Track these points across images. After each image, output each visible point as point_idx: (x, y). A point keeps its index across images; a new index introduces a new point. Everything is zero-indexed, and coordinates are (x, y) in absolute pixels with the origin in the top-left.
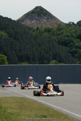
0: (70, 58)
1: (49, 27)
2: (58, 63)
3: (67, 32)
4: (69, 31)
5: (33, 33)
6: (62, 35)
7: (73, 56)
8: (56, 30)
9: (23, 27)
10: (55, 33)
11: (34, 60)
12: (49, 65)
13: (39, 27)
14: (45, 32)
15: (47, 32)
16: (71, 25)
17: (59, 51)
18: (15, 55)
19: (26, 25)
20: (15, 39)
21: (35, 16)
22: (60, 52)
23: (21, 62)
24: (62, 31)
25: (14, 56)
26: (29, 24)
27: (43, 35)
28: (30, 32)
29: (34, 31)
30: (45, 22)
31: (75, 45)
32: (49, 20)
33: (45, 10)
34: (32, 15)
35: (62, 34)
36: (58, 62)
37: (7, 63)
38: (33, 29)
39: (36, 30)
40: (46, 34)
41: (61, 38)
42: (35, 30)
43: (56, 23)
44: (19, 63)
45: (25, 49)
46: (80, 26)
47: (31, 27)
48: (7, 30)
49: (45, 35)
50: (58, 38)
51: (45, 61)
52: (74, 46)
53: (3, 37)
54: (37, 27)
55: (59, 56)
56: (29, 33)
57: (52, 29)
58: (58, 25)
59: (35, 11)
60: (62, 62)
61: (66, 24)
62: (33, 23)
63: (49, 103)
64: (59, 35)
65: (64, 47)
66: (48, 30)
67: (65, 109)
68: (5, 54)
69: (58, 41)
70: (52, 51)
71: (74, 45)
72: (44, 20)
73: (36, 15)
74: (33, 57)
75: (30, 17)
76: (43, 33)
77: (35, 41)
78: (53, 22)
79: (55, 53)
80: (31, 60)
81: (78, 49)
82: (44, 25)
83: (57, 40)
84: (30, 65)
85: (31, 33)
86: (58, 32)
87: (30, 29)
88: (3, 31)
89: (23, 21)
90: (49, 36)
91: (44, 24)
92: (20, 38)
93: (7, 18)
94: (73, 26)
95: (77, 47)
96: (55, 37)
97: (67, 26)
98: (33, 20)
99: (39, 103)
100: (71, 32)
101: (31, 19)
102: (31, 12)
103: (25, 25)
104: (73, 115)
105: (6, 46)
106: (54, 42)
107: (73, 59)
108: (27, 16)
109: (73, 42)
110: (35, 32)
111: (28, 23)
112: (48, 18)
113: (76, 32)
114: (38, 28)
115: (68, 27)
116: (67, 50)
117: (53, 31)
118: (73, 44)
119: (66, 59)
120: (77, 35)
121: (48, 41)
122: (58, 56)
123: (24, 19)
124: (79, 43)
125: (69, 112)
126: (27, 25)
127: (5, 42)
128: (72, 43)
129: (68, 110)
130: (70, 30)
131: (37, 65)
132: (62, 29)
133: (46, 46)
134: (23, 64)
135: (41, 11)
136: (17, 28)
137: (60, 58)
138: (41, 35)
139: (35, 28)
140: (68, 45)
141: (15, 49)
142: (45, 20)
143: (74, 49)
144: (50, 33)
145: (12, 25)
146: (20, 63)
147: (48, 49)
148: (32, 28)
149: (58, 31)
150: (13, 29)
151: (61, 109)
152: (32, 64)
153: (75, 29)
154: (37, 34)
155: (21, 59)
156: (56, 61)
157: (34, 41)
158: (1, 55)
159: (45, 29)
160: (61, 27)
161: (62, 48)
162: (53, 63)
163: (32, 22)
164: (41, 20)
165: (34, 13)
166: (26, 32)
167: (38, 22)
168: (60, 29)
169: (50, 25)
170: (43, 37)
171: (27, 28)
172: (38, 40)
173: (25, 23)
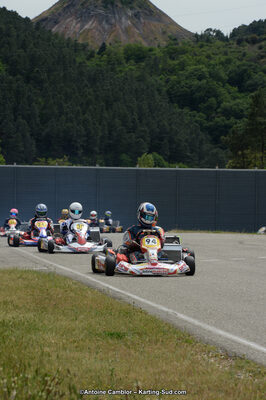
0: (206, 146)
1: (141, 43)
2: (166, 163)
3: (199, 62)
4: (203, 58)
5: (88, 63)
6: (180, 72)
7: (216, 141)
8: (161, 55)
9: (57, 41)
10: (160, 66)
11: (88, 151)
12: (137, 168)
13: (108, 45)
14: (128, 59)
15: (132, 61)
16: (210, 38)
17: (170, 125)
18: (28, 135)
19: (66, 37)
20: (28, 80)
21: (96, 7)
22: (173, 126)
23: (47, 158)
24: (184, 57)
25: (24, 136)
26: (75, 32)
27: (121, 71)
28: (78, 60)
29: (91, 56)
30: (126, 29)
31: (222, 105)
32: (142, 21)
35: (183, 69)
36: (166, 160)
37: (2, 159)
38: (89, 48)
39: (99, 53)
40: (130, 67)
41: (179, 83)
42: (93, 52)
43: (164, 33)
45: (61, 113)
46: (239, 42)
47: (80, 41)
48: (3, 49)
49: (127, 69)
50: (167, 82)
51: (124, 157)
52: (219, 110)
54: (100, 44)
55: (171, 141)
56: (74, 60)
57: (151, 50)
58: (170, 37)
60: (179, 162)
61: (196, 35)
62: (89, 30)
63: (131, 292)
64: (172, 71)
65: (186, 110)
66: (137, 55)
67: (182, 313)
69: (168, 91)
70: (147, 124)
71: (219, 107)
72: (123, 19)
73: (99, 2)
74: (84, 142)
75: (78, 7)
76: (120, 63)
77: (95, 91)
79: (158, 130)
80: (80, 152)
81: (232, 120)
82: (123, 38)
83: (165, 89)
84: (75, 167)
85: (80, 63)
86: (170, 62)
87: (77, 48)
89: (56, 23)
90: (138, 73)
91: (124, 32)
92: (44, 76)
93: (4, 8)
94: (219, 43)
95: (227, 113)
96: (158, 78)
97: (200, 43)
98: (90, 17)
100: (212, 62)
101: (84, 17)
103: (63, 35)
104: (209, 331)
106: (156, 93)
107: (215, 151)
108: (67, 7)
109: (216, 96)
110: (95, 61)
111: (72, 28)
112: (136, 15)
113: (229, 61)
114: (103, 47)
115: (201, 46)
116: (196, 121)
117: (153, 57)
118: (215, 102)
119: (192, 151)
120: (230, 72)
121: (136, 90)
122: (166, 141)
123: (59, 14)
124: (234, 98)
125: (197, 322)
126: (69, 34)
128: (213, 99)
129: (194, 317)
130: (208, 57)
131: (98, 167)
132: (184, 52)
133: (128, 107)
134: (55, 165)
136: (34, 44)
137: (174, 146)
138: (113, 70)
139: (95, 46)
140: (202, 106)
141: (29, 115)
142: (129, 22)
143: (220, 120)
144: (143, 64)
145: (18, 36)
146: (44, 159)
147: (136, 117)
148: (84, 46)
149: (168, 57)
150: (24, 46)
151: (171, 311)
152: (82, 163)
153: (226, 54)
154: (100, 66)
155: (48, 147)
156: (161, 157)
157: (91, 90)
159: (126, 51)
160: (180, 45)
161: (180, 114)
162: (147, 164)
163: (86, 27)
164: (113, 21)
166: (64, 57)
167: (106, 27)
168: (175, 51)
169: (144, 39)
170: (120, 75)
171: (68, 44)
172: (105, 88)
173: (62, 29)
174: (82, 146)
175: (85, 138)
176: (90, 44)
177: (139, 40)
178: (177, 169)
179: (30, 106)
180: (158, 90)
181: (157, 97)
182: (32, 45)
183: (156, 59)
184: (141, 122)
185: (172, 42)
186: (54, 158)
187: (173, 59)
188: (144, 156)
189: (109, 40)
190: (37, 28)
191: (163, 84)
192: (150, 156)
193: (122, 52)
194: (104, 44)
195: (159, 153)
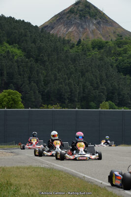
1: (101, 39)
2: (117, 107)
5: (71, 51)
6: (124, 55)
8: (113, 45)
9: (53, 39)
10: (112, 52)
11: (71, 100)
12: (100, 109)
13: (82, 40)
14: (93, 48)
15: (96, 49)
17: (118, 85)
18: (37, 91)
19: (59, 36)
20: (37, 61)
21: (75, 19)
22: (121, 86)
23: (48, 105)
24: (127, 46)
25: (35, 93)
26: (63, 34)
27: (90, 55)
28: (66, 49)
29: (73, 46)
30: (92, 30)
32: (101, 25)
33: (95, 7)
34: (69, 16)
35: (125, 53)
36: (116, 105)
37: (22, 105)
38: (71, 42)
39: (77, 45)
40: (95, 52)
41: (123, 61)
42: (74, 44)
43: (114, 32)
44: (44, 107)
45: (56, 79)
47: (66, 38)
48: (22, 44)
49: (93, 54)
50: (116, 60)
53: (16, 58)
54: (78, 40)
55: (119, 94)
57: (107, 43)
58: (118, 35)
59: (75, 9)
60: (124, 106)
62: (71, 32)
64: (119, 54)
65: (128, 76)
66: (99, 46)
68: (18, 89)
69: (117, 66)
70: (105, 85)
72: (91, 26)
73: (77, 16)
74: (69, 95)
75: (65, 19)
76: (90, 51)
77: (74, 66)
78: (108, 30)
79: (111, 88)
80: (67, 101)
82: (91, 36)
83: (115, 65)
84: (64, 109)
85: (66, 51)
86: (118, 49)
87: (65, 42)
88: (15, 47)
89: (53, 28)
90: (100, 56)
91: (92, 33)
92: (46, 58)
93: (23, 21)
96: (111, 59)
98: (72, 25)
99: (80, 178)
101: (68, 24)
102: (68, 11)
103: (56, 35)
105: (20, 75)
106: (110, 67)
108: (59, 19)
110: (75, 49)
111: (62, 31)
112: (98, 23)
114: (79, 42)
117: (108, 46)
121: (99, 66)
122: (116, 94)
123: (55, 23)
126: (60, 34)
127: (18, 67)
131: (77, 109)
132: (126, 43)
133: (94, 75)
134: (52, 108)
135: (87, 9)
136: (40, 41)
137: (121, 97)
138: (85, 54)
139: (75, 41)
141: (37, 81)
142: (94, 27)
144: (102, 51)
145: (31, 36)
146: (46, 106)
147: (99, 81)
148: (69, 41)
149: (117, 46)
150: (34, 42)
152: (67, 107)
154: (78, 52)
155: (48, 99)
156: (113, 104)
157: (72, 66)
158: (12, 91)
159: (92, 43)
160: (124, 39)
161: (124, 79)
162: (105, 107)
163: (70, 30)
164: (85, 27)
165: (73, 13)
166: (57, 47)
167: (81, 30)
168: (121, 43)
169: (103, 36)
170: (89, 57)
171: (59, 40)
172: (81, 64)
173: (56, 32)
174: (68, 98)
175: (70, 93)
176: (72, 40)
177: (100, 37)
178: (123, 110)
179: (38, 76)
180: (111, 66)
181: (111, 69)
182: (39, 41)
183: (110, 47)
184: (101, 84)
185: (119, 38)
186: (52, 105)
187: (120, 48)
188: (103, 103)
189: (83, 37)
190: (42, 31)
191: (115, 62)
192: (107, 103)
193: (90, 44)
194: (80, 39)
195: (112, 102)
